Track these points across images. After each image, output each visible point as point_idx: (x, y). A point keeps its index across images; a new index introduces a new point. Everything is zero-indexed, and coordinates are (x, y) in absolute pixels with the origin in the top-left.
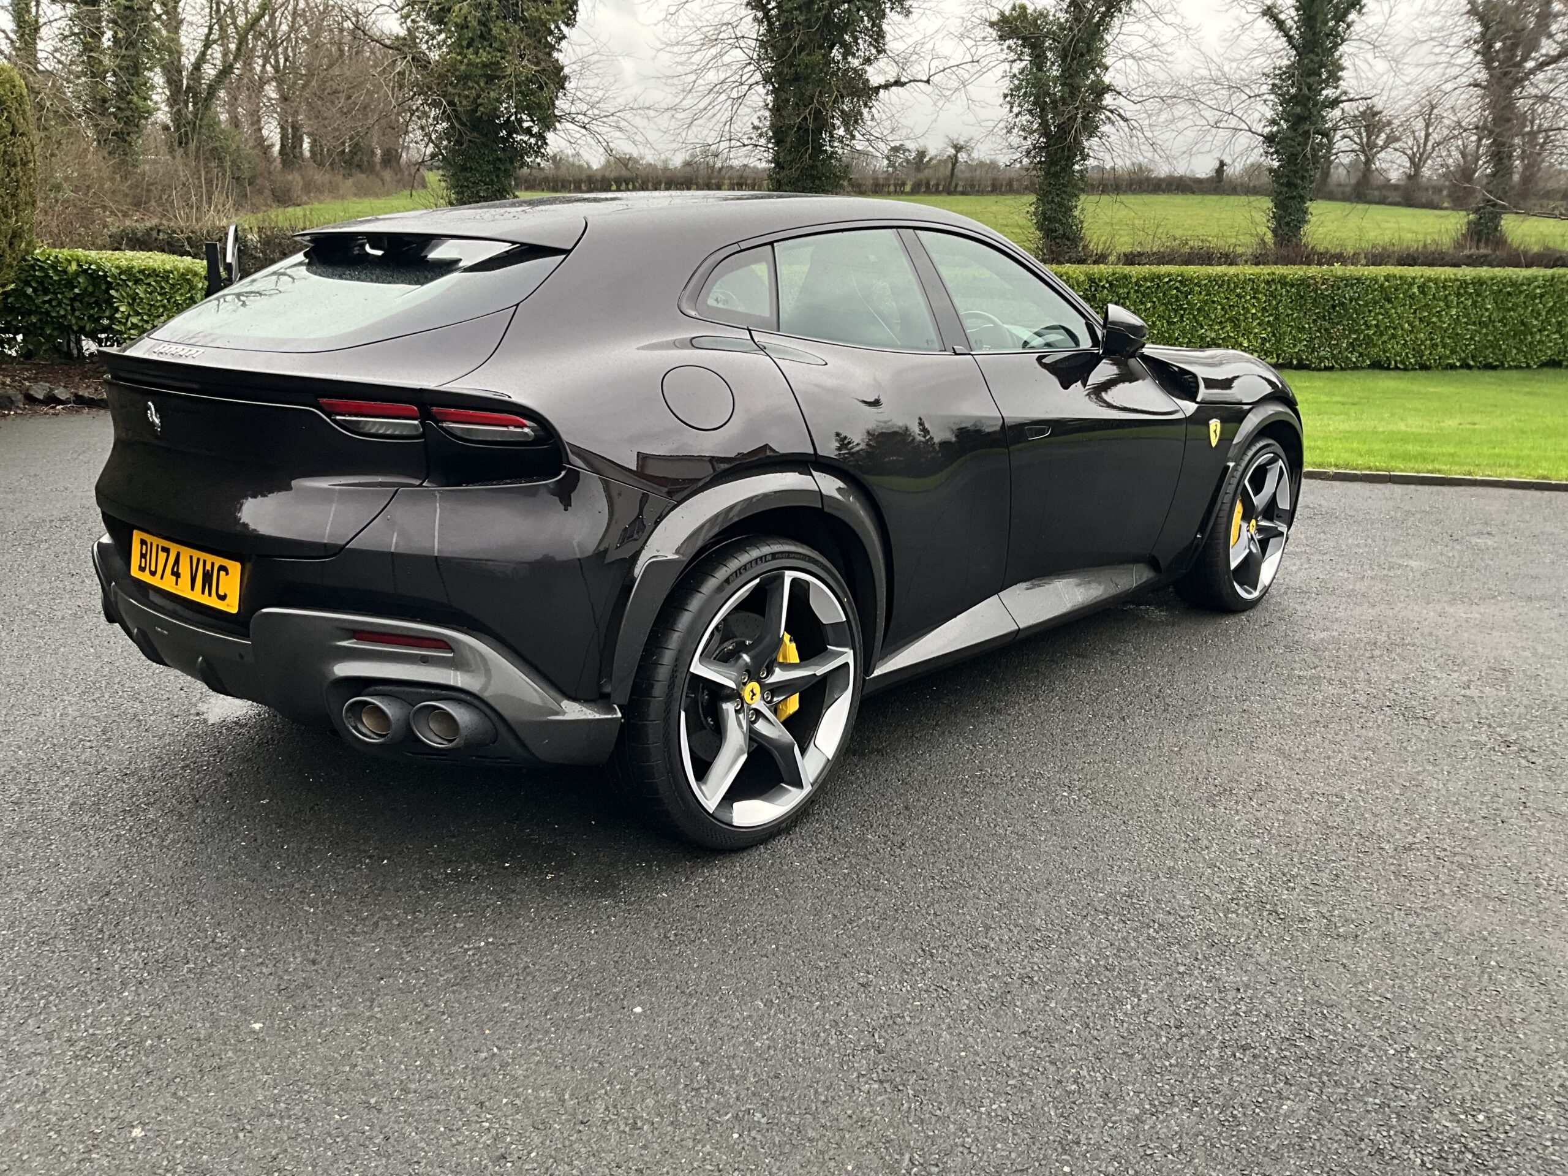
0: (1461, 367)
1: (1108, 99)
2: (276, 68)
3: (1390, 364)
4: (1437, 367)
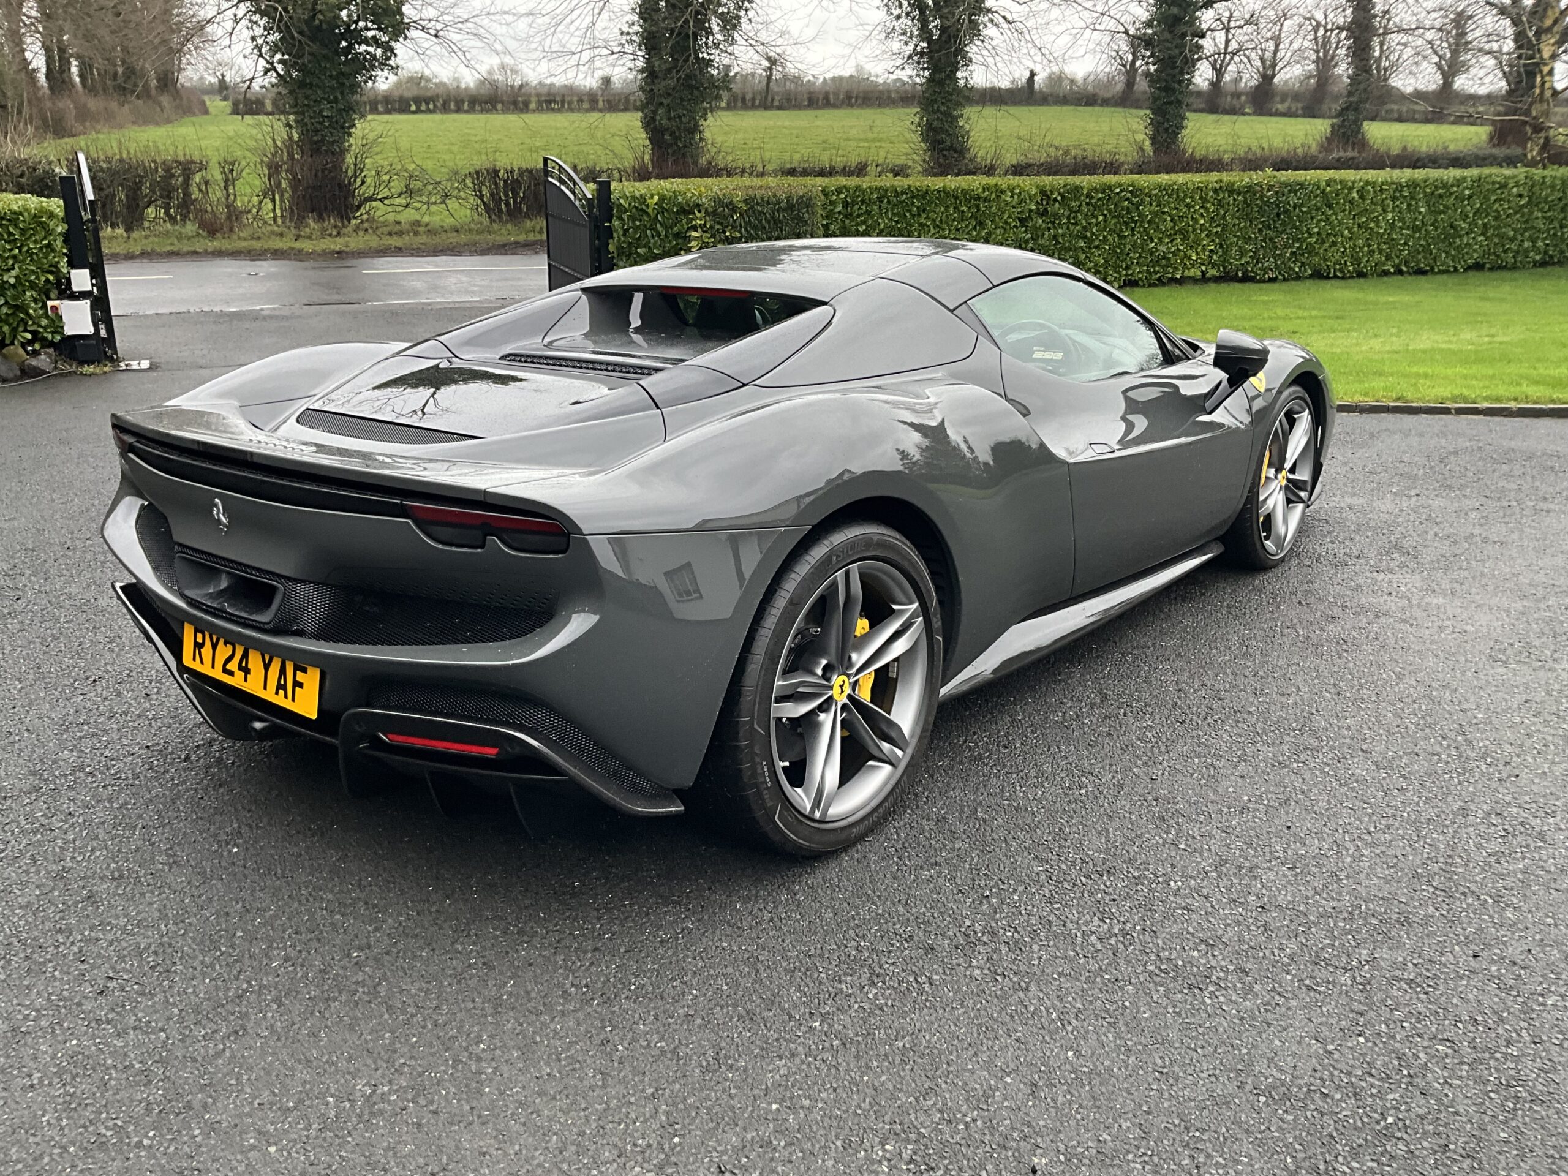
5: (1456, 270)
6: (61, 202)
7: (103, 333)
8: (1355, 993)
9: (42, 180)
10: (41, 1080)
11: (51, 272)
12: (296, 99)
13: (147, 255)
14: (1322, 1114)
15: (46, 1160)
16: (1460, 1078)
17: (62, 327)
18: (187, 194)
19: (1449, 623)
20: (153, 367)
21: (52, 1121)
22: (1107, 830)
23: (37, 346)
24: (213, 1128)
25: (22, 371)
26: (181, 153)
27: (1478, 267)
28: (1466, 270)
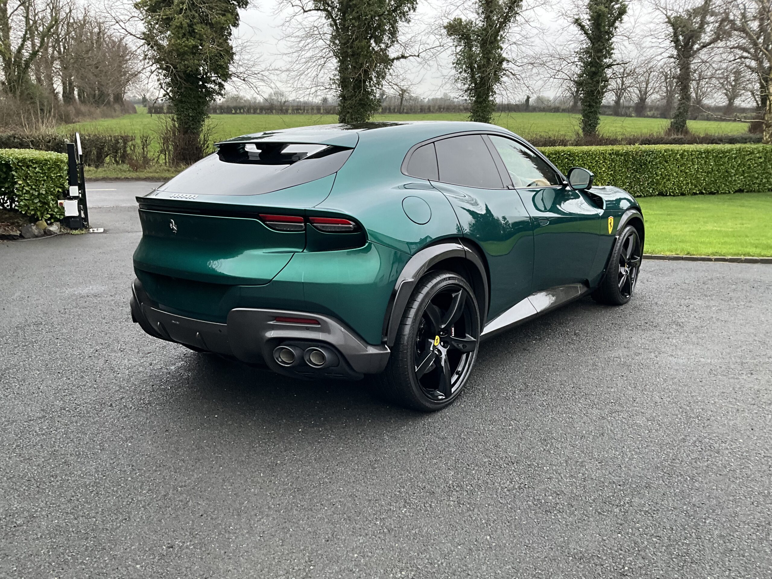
0: (699, 194)
1: (505, 65)
2: (59, 52)
3: (667, 193)
4: (688, 194)
5: (729, 192)
6: (67, 155)
7: (83, 215)
8: (620, 516)
9: (58, 144)
10: (41, 537)
11: (60, 188)
12: (178, 108)
13: (104, 179)
14: (596, 565)
15: (42, 567)
16: (661, 552)
17: (64, 213)
18: (125, 151)
19: (693, 357)
20: (105, 231)
21: (45, 552)
22: (519, 445)
23: (52, 221)
24: (114, 557)
25: (45, 232)
26: (123, 132)
27: (740, 191)
28: (734, 193)
